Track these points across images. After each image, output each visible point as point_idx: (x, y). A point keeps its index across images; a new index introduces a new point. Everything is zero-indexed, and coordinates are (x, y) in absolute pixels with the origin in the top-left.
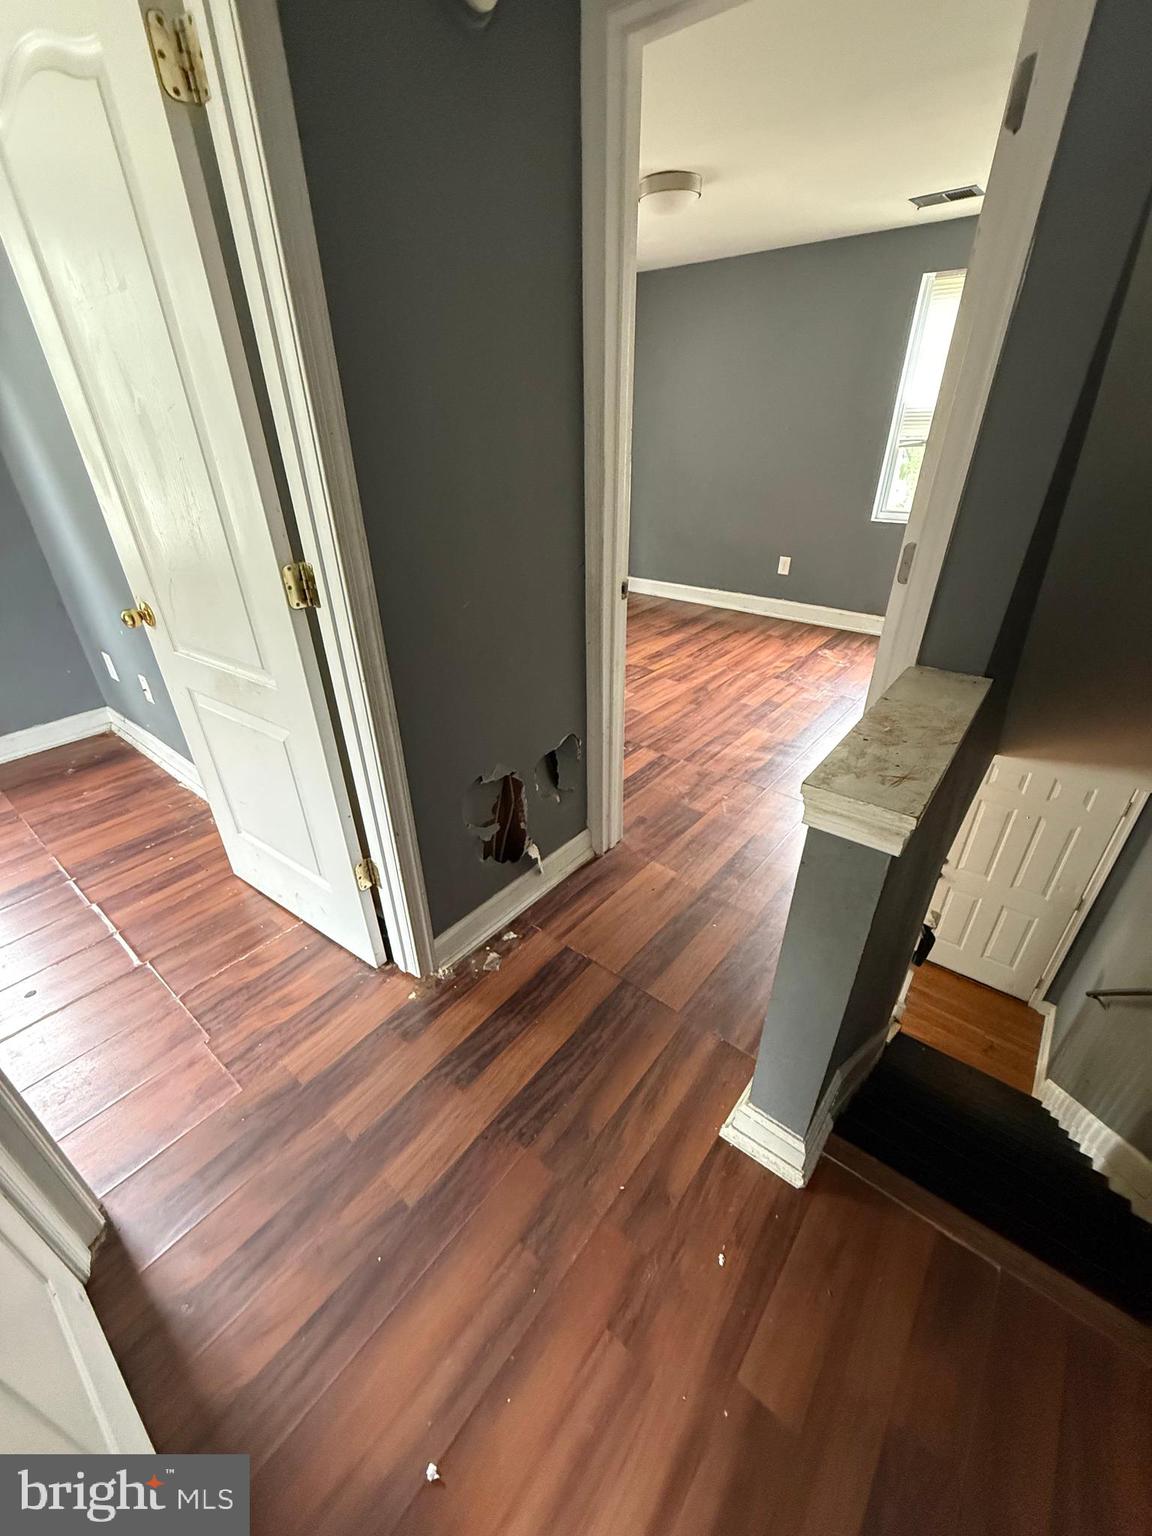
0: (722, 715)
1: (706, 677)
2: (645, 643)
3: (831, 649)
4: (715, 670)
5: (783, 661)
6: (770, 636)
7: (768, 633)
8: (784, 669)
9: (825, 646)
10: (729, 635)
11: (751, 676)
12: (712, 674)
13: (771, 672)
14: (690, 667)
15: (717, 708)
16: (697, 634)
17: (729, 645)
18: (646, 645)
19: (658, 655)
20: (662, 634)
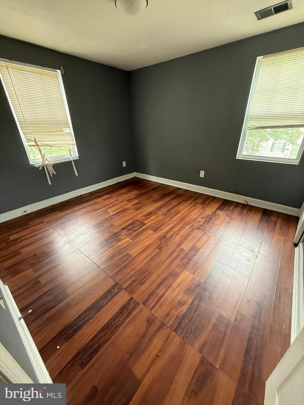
0: (170, 259)
1: (167, 228)
2: (146, 207)
3: (222, 210)
4: (172, 223)
5: (201, 218)
6: (197, 202)
7: (196, 201)
8: (201, 223)
9: (219, 208)
10: (181, 202)
11: (187, 228)
12: (170, 226)
13: (196, 225)
14: (162, 221)
15: (169, 253)
16: (168, 201)
17: (181, 208)
18: (147, 208)
19: (150, 214)
20: (155, 201)
